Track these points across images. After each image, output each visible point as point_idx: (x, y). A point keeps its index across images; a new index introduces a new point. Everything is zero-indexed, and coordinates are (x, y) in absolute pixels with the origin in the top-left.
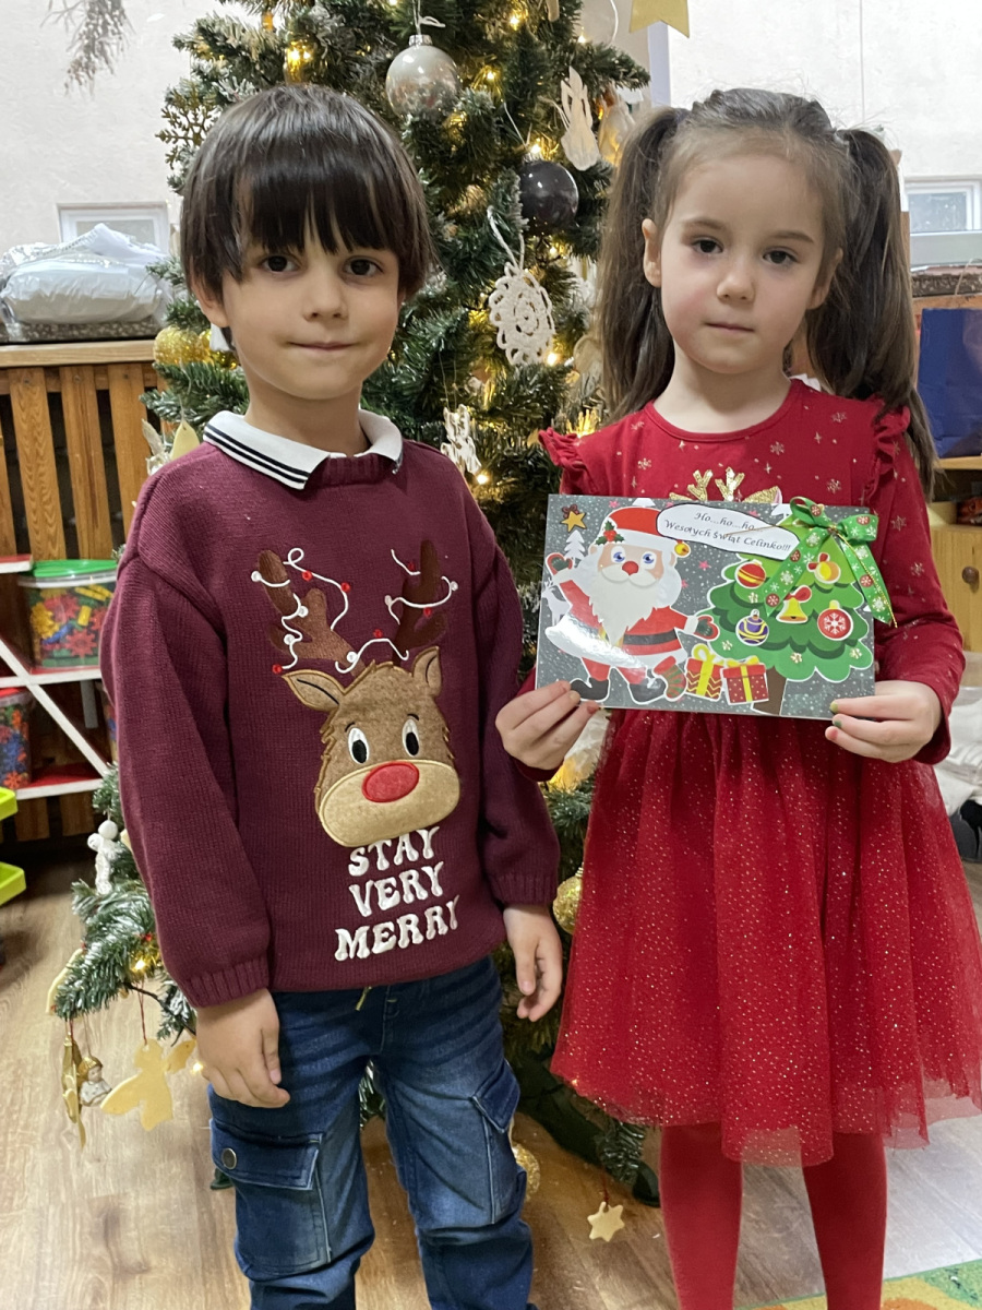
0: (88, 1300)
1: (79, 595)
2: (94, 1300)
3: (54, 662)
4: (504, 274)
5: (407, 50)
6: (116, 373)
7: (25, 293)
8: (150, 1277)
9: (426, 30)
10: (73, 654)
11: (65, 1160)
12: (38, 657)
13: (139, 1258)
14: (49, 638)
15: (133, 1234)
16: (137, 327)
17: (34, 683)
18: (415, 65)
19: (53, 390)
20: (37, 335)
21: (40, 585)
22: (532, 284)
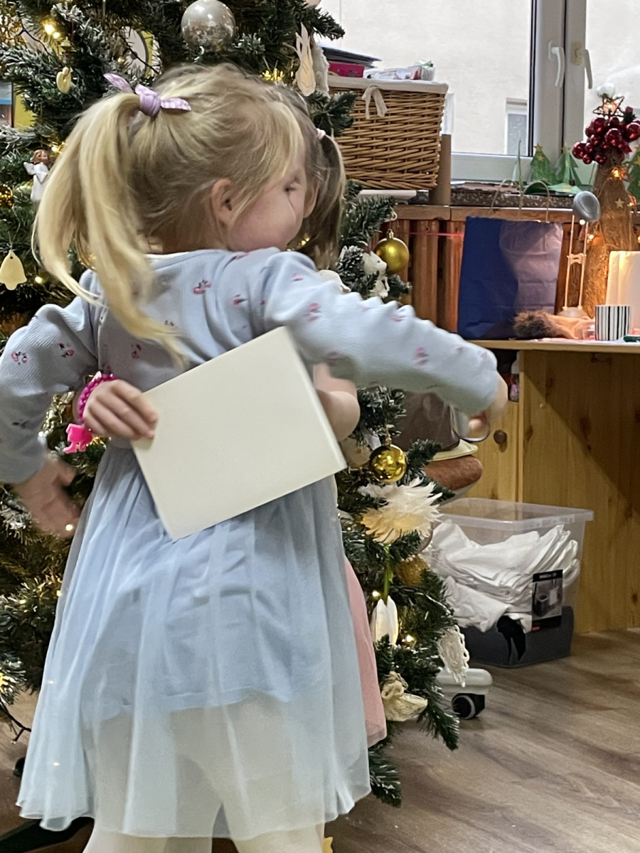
18: (205, 13)
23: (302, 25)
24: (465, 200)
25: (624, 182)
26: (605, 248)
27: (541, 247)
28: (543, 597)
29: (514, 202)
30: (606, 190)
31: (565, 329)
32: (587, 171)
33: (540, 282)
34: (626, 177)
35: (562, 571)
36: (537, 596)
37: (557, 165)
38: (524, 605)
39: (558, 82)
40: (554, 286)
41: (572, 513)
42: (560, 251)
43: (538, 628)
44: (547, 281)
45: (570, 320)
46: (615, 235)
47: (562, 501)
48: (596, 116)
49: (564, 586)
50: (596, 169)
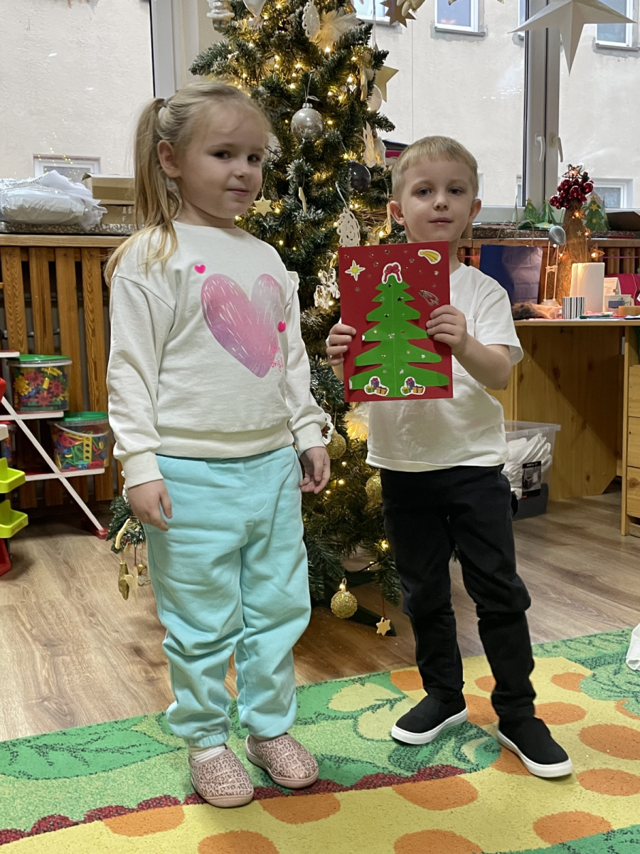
1: (43, 372)
2: (147, 674)
3: (28, 409)
4: (342, 212)
6: (59, 253)
7: (15, 205)
10: (39, 404)
14: (25, 395)
16: (69, 228)
17: (19, 418)
18: (306, 117)
19: (25, 260)
20: (14, 229)
21: (23, 366)
23: (367, 123)
24: (482, 235)
25: (582, 220)
26: (570, 261)
27: (529, 262)
28: (529, 478)
29: (512, 235)
30: (571, 226)
31: (544, 313)
32: (560, 213)
33: (528, 284)
34: (583, 216)
35: (540, 462)
36: (525, 477)
37: (541, 211)
38: (517, 483)
39: (541, 159)
40: (537, 287)
41: (547, 426)
42: (541, 264)
43: (525, 497)
44: (533, 283)
45: (546, 307)
46: (576, 253)
47: (542, 419)
48: (564, 179)
49: (542, 471)
50: (564, 212)
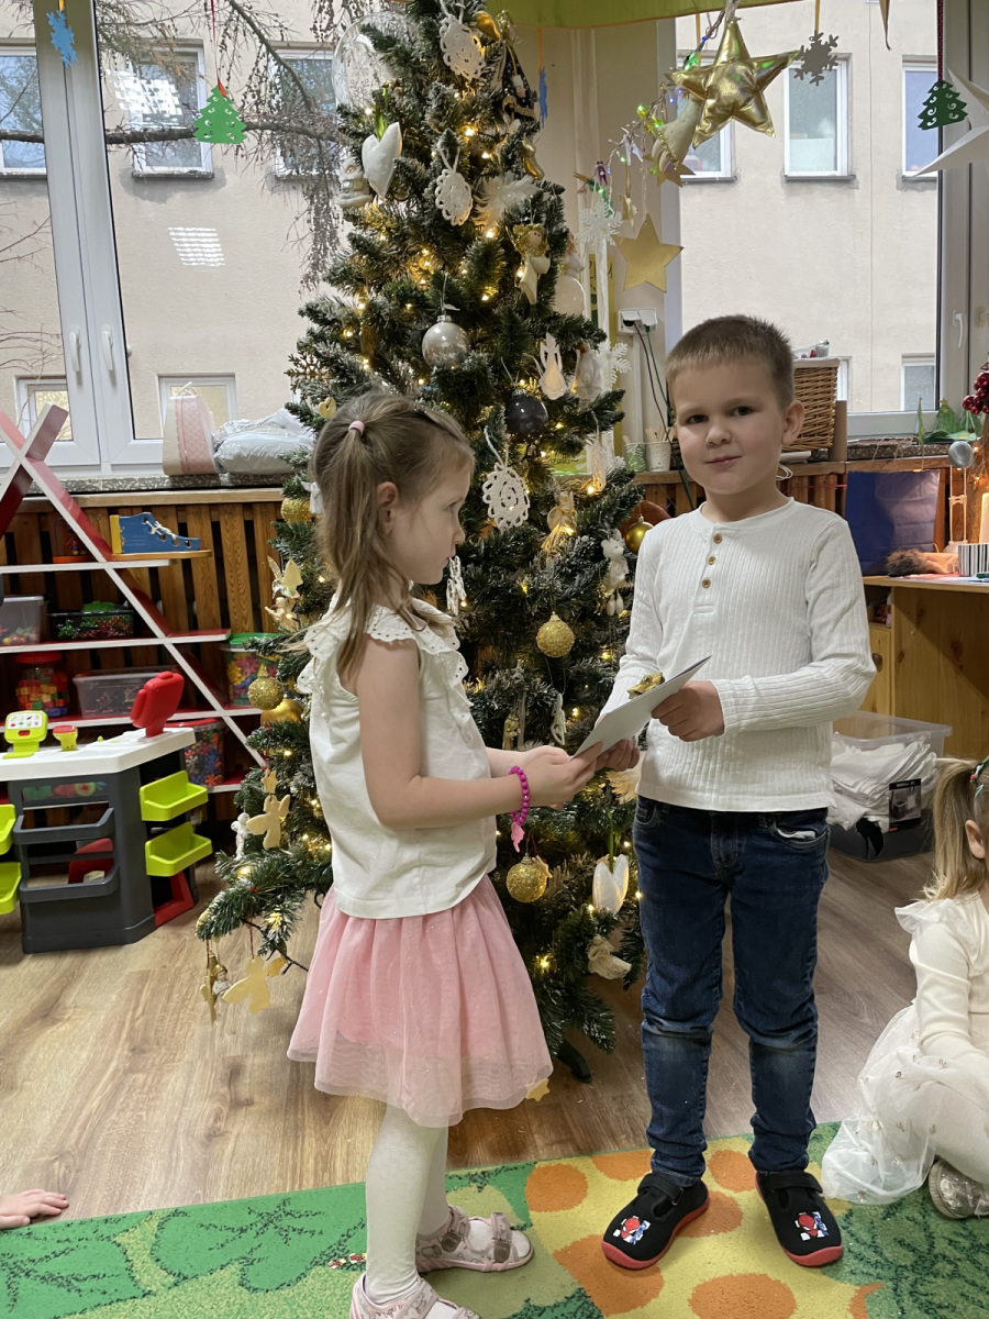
0: (211, 1120)
1: (258, 657)
2: (215, 1121)
3: (241, 702)
4: (493, 470)
5: (436, 325)
7: (230, 454)
8: (252, 1109)
9: (449, 312)
11: (213, 1033)
12: (231, 697)
13: (248, 1096)
14: (237, 685)
15: (247, 1081)
17: (227, 715)
18: (441, 335)
19: (248, 519)
21: (233, 650)
22: (514, 476)
27: (918, 493)
28: (900, 803)
31: (936, 564)
33: (917, 523)
35: (920, 780)
36: (894, 802)
38: (880, 810)
39: (961, 342)
40: (931, 527)
42: (939, 494)
43: (894, 829)
44: (924, 523)
45: (947, 555)
47: (935, 717)
48: (980, 371)
49: (923, 792)
